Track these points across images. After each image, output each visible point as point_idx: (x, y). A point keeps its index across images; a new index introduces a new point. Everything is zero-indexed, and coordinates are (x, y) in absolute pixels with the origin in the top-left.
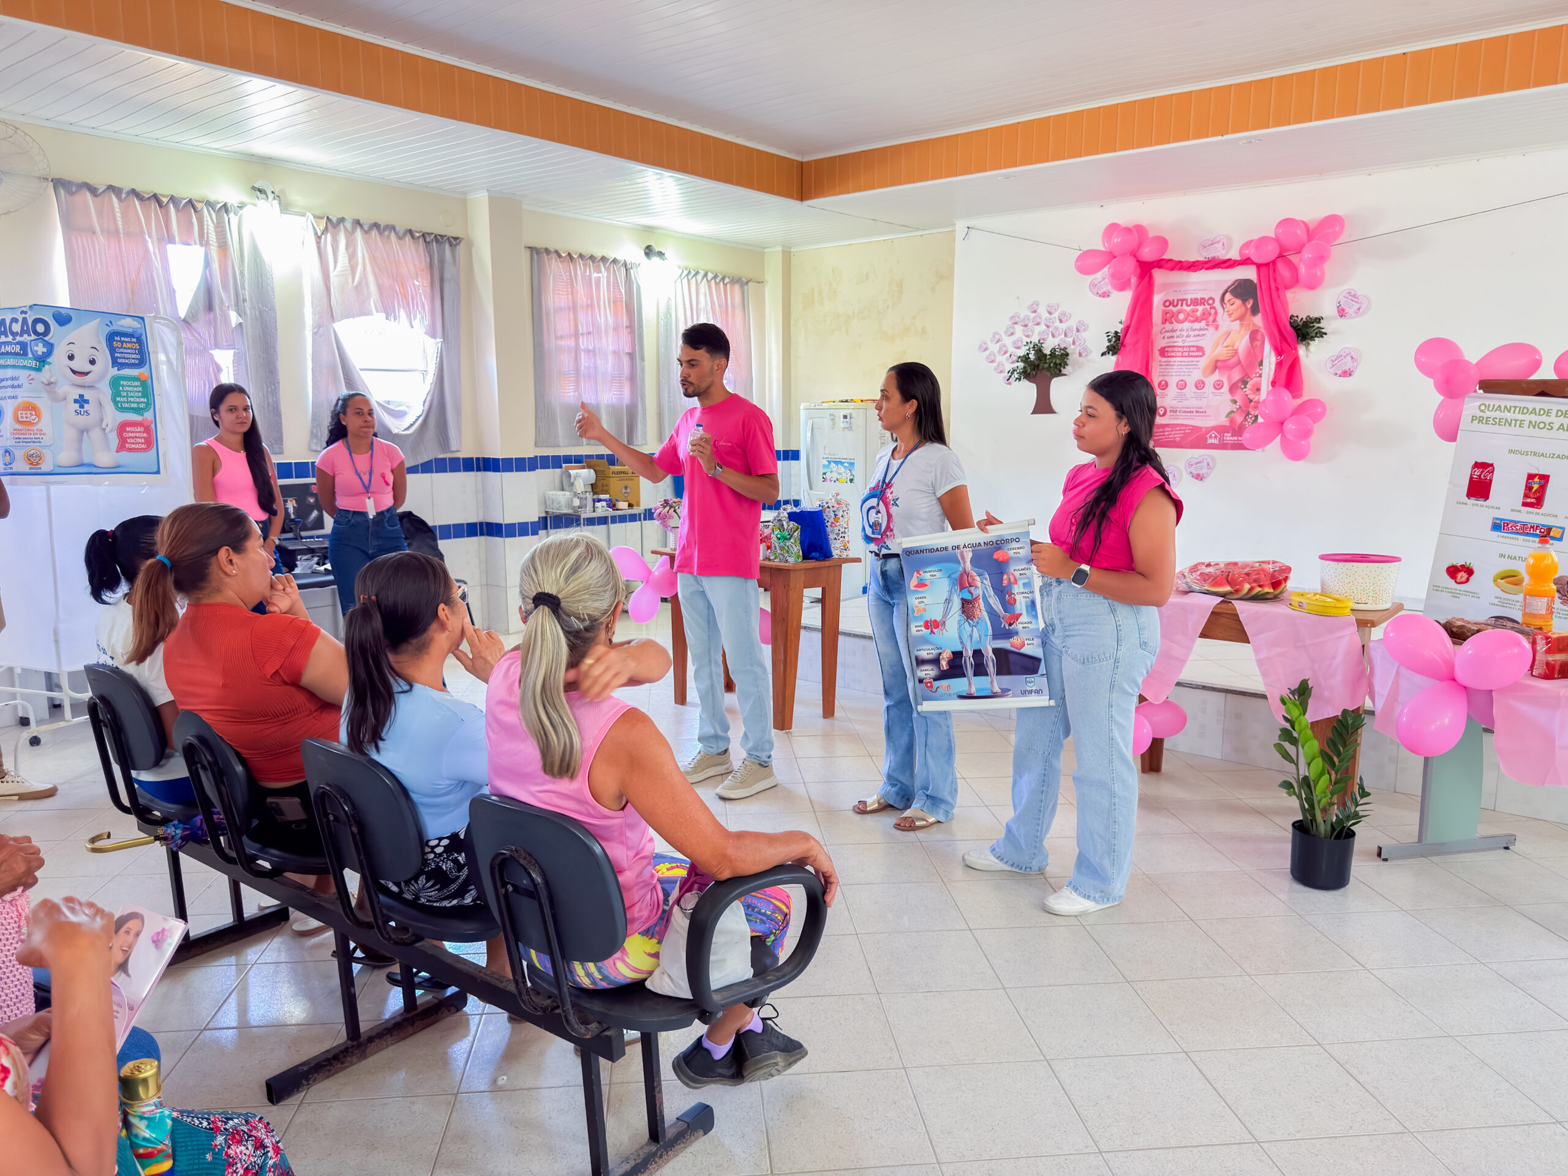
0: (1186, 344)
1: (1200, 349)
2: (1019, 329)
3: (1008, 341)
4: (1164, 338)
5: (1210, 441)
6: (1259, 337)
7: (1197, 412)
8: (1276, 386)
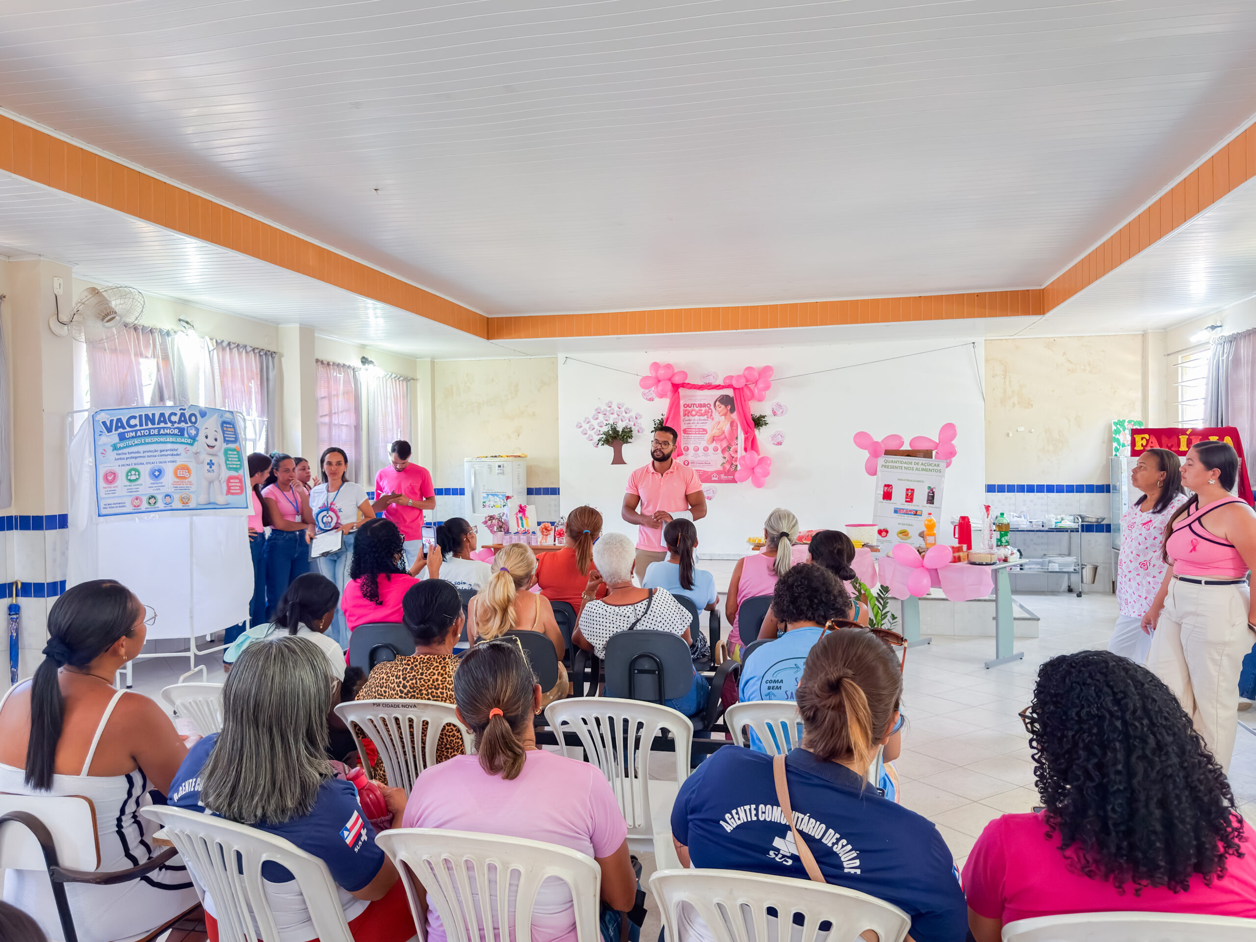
0: (697, 427)
1: (705, 430)
2: (601, 416)
3: (595, 423)
4: (685, 424)
6: (735, 425)
7: (705, 463)
8: (746, 450)
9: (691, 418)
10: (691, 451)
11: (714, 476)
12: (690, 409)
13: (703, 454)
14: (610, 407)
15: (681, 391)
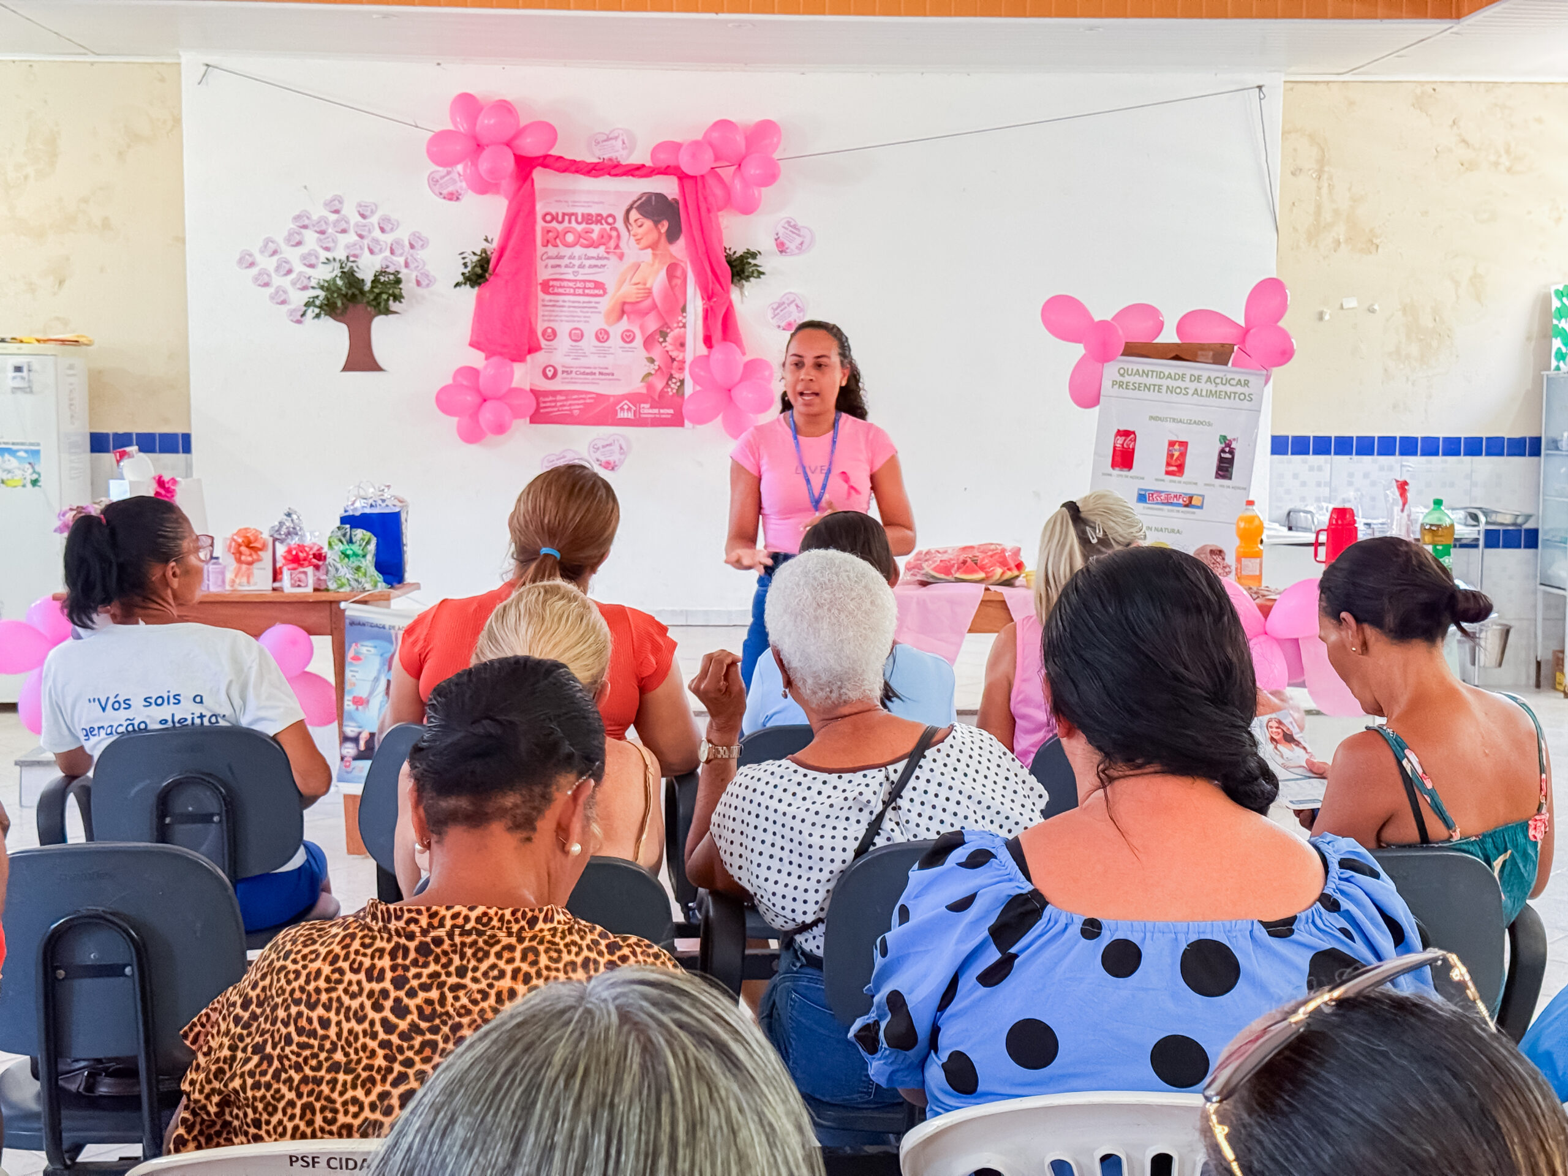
0: (580, 277)
1: (599, 285)
2: (311, 238)
3: (293, 256)
4: (546, 266)
5: (622, 415)
6: (679, 273)
7: (601, 373)
8: (708, 341)
9: (563, 250)
10: (563, 342)
11: (622, 409)
12: (560, 227)
13: (594, 350)
14: (337, 212)
15: (541, 178)
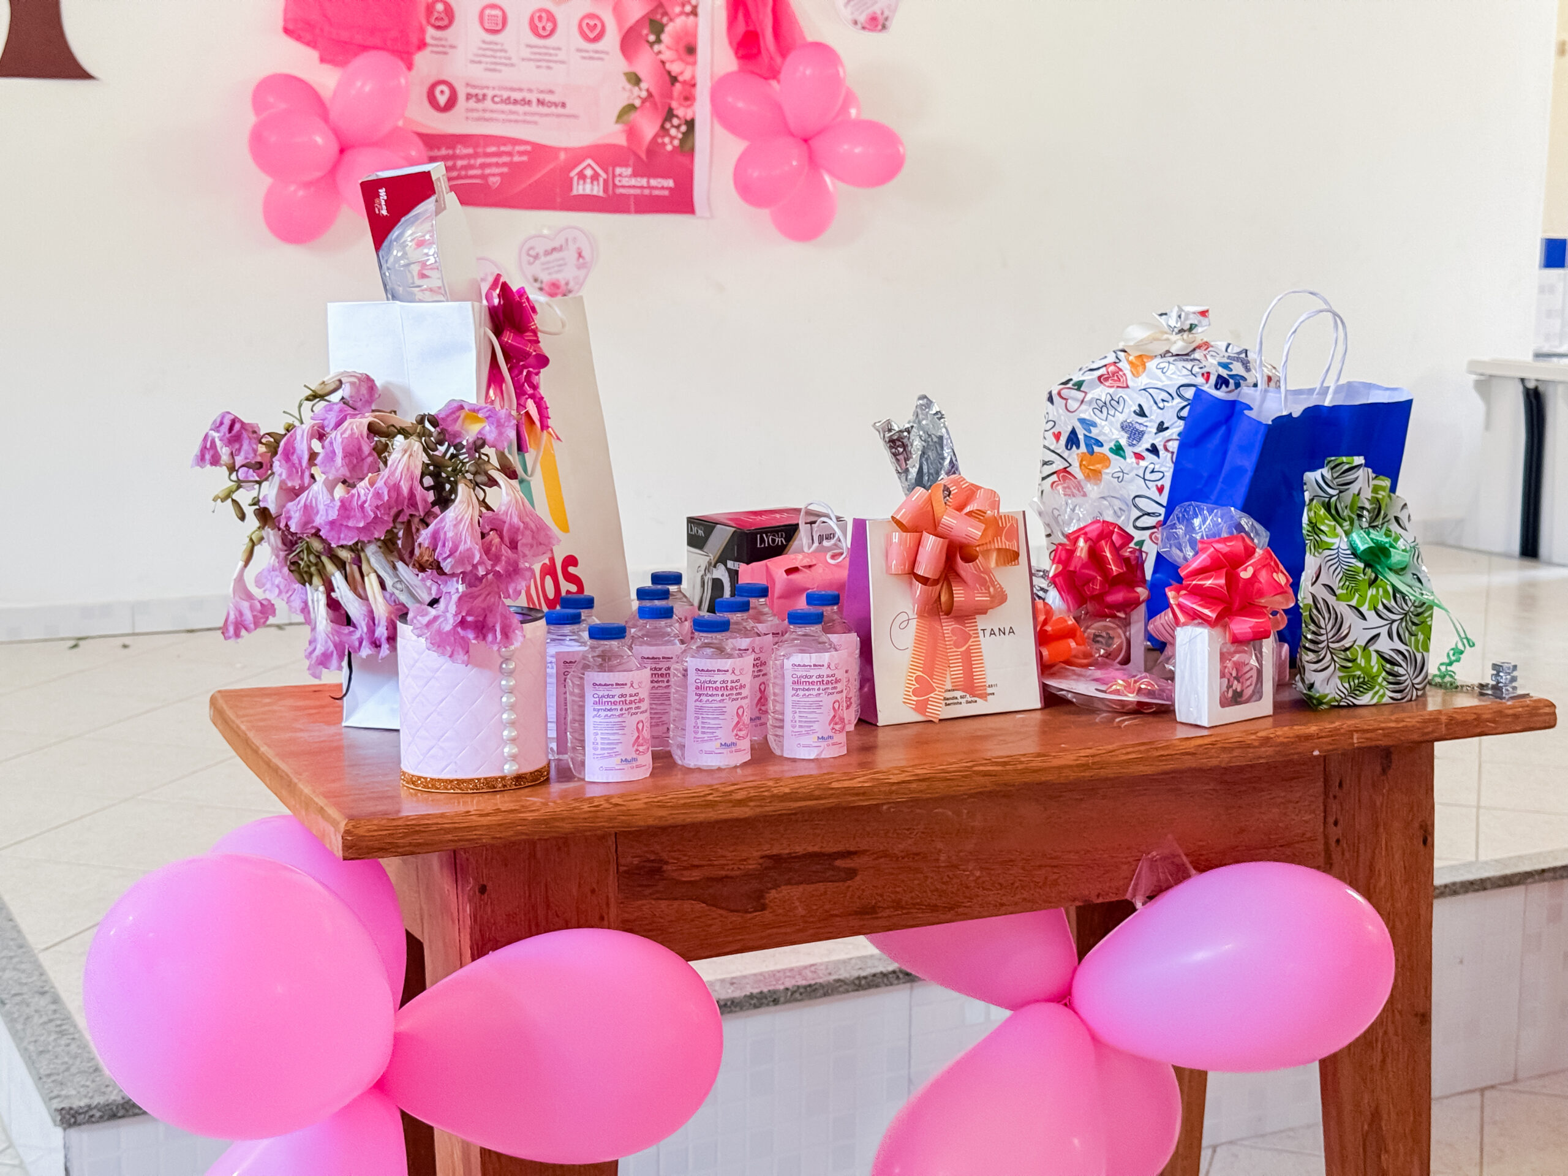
5: (582, 188)
7: (540, 102)
10: (468, 34)
11: (582, 176)
13: (526, 53)
